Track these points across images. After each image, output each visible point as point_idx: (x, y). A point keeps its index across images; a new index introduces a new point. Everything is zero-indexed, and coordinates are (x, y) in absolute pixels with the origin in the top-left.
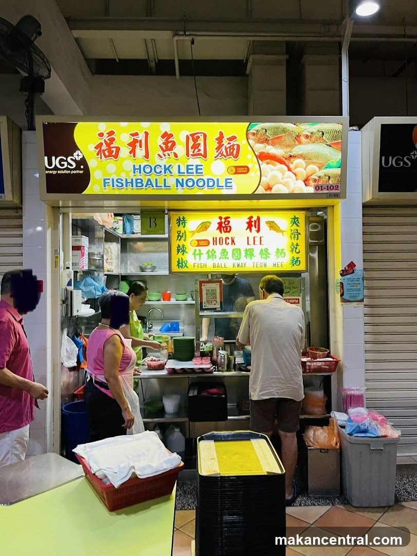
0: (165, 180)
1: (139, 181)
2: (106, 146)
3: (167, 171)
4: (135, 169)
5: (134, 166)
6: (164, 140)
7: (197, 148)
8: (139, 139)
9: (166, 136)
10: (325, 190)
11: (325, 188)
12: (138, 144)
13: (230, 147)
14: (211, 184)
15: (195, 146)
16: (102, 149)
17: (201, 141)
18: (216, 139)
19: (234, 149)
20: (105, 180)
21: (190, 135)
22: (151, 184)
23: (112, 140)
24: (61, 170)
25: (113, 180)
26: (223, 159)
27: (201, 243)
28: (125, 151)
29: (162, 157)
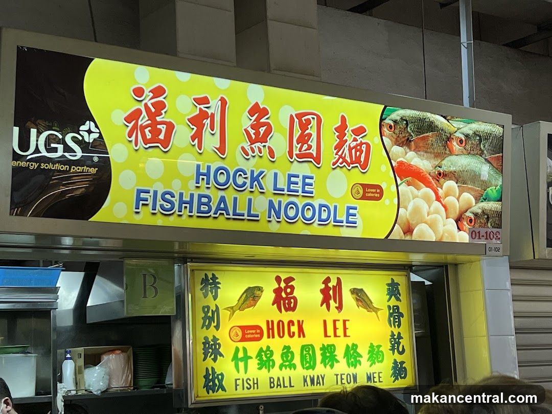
0: (250, 200)
1: (204, 200)
2: (147, 118)
3: (256, 182)
4: (199, 174)
5: (198, 167)
6: (253, 118)
7: (306, 142)
8: (210, 112)
9: (257, 111)
10: (483, 239)
11: (483, 236)
12: (207, 122)
13: (355, 147)
14: (324, 216)
15: (304, 139)
16: (140, 123)
17: (312, 130)
18: (336, 129)
19: (361, 152)
20: (139, 192)
21: (296, 115)
22: (226, 209)
23: (160, 106)
24: (49, 160)
25: (155, 193)
26: (344, 168)
27: (250, 333)
28: (183, 134)
29: (248, 155)
